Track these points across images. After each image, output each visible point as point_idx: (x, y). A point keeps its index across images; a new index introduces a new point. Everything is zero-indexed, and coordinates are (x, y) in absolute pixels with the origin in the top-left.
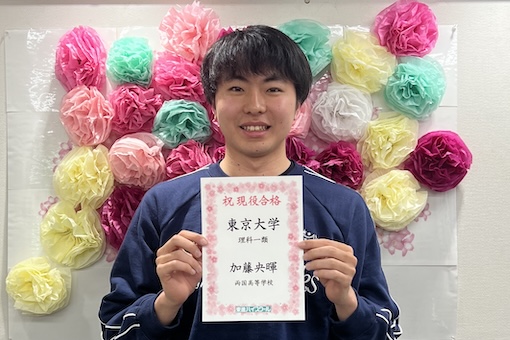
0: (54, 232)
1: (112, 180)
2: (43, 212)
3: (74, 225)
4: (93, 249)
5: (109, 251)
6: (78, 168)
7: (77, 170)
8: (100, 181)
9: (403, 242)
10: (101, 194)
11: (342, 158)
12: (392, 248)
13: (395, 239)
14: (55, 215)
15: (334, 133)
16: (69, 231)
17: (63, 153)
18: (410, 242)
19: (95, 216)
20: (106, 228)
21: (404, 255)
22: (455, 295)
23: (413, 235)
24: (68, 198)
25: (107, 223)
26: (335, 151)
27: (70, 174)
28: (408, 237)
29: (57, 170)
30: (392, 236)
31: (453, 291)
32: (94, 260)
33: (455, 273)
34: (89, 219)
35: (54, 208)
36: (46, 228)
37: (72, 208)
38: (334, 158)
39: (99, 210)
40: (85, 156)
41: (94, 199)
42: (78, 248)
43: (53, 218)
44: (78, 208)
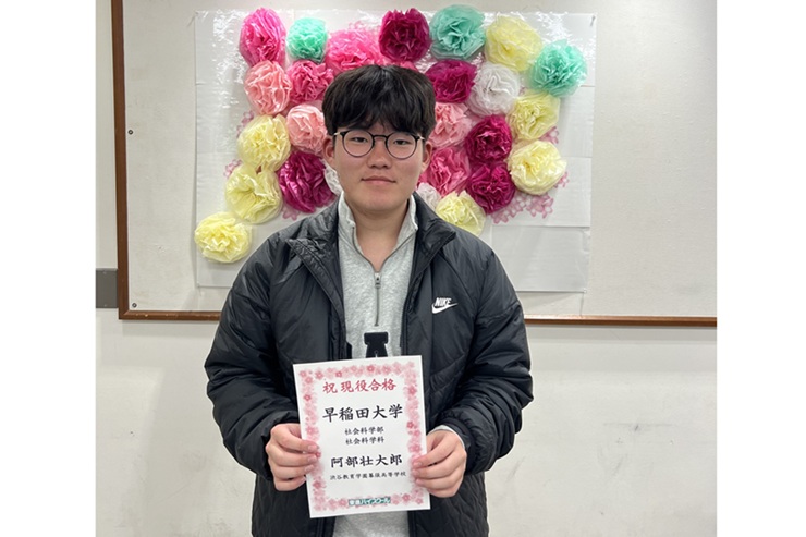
0: (238, 191)
1: (289, 146)
2: (228, 174)
3: (256, 184)
4: (271, 206)
5: (285, 209)
6: (259, 135)
7: (258, 136)
8: (278, 147)
9: (543, 206)
10: (280, 159)
11: (495, 130)
12: (533, 211)
13: (536, 202)
14: (238, 175)
15: (487, 107)
16: (251, 190)
17: (245, 122)
18: (550, 206)
19: (273, 178)
20: (284, 188)
21: (544, 217)
22: (587, 253)
23: (552, 200)
24: (249, 161)
25: (284, 184)
26: (489, 123)
27: (252, 140)
28: (548, 201)
29: (241, 137)
30: (534, 200)
31: (586, 250)
32: (272, 216)
33: (588, 233)
34: (269, 181)
35: (238, 169)
36: (230, 188)
37: (253, 170)
38: (488, 130)
39: (278, 172)
40: (265, 124)
41: (273, 163)
42: (259, 206)
43: (237, 178)
44: (259, 170)
